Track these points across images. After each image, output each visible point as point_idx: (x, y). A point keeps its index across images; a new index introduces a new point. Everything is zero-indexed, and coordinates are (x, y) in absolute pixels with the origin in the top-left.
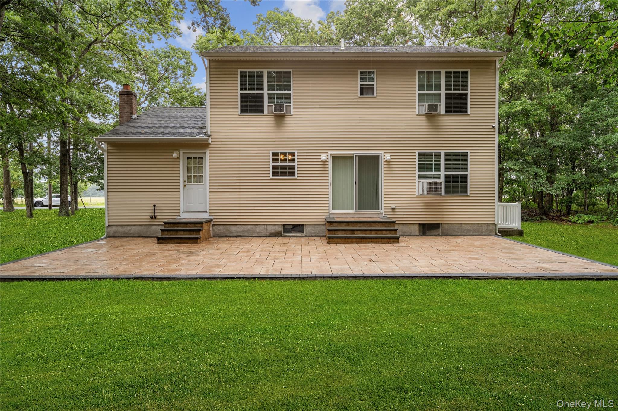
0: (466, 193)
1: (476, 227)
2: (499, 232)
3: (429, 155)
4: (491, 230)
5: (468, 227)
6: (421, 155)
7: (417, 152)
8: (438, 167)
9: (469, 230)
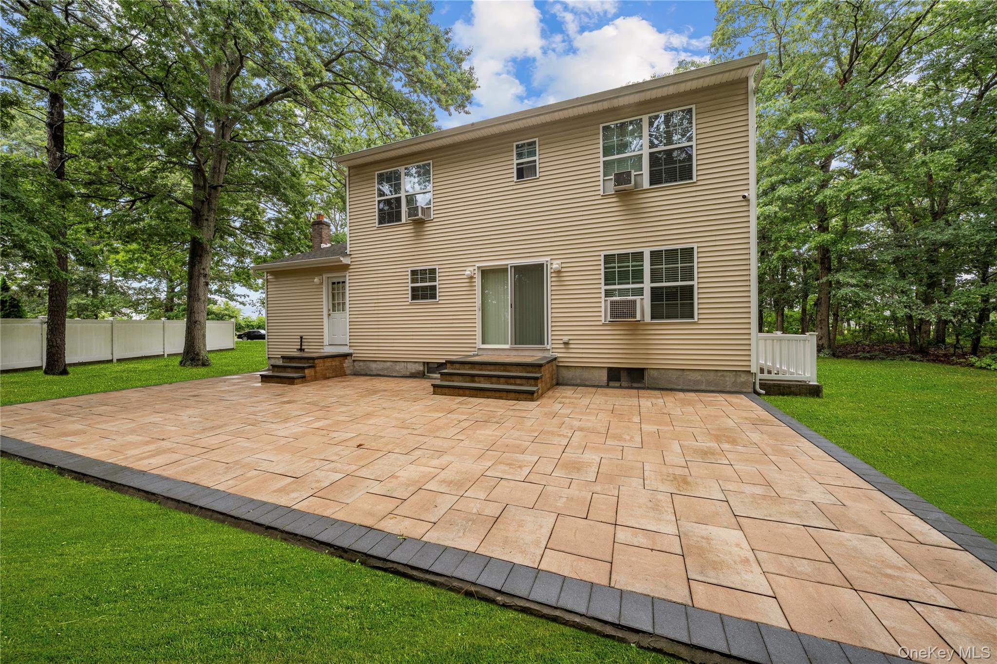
0: (692, 317)
1: (712, 377)
2: (762, 386)
3: (623, 257)
4: (744, 384)
5: (697, 376)
6: (608, 259)
7: (603, 254)
8: (638, 276)
9: (697, 382)
